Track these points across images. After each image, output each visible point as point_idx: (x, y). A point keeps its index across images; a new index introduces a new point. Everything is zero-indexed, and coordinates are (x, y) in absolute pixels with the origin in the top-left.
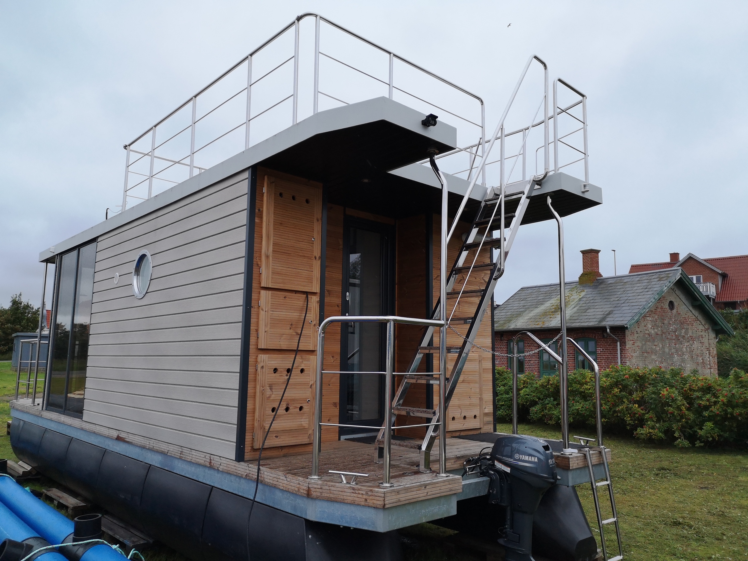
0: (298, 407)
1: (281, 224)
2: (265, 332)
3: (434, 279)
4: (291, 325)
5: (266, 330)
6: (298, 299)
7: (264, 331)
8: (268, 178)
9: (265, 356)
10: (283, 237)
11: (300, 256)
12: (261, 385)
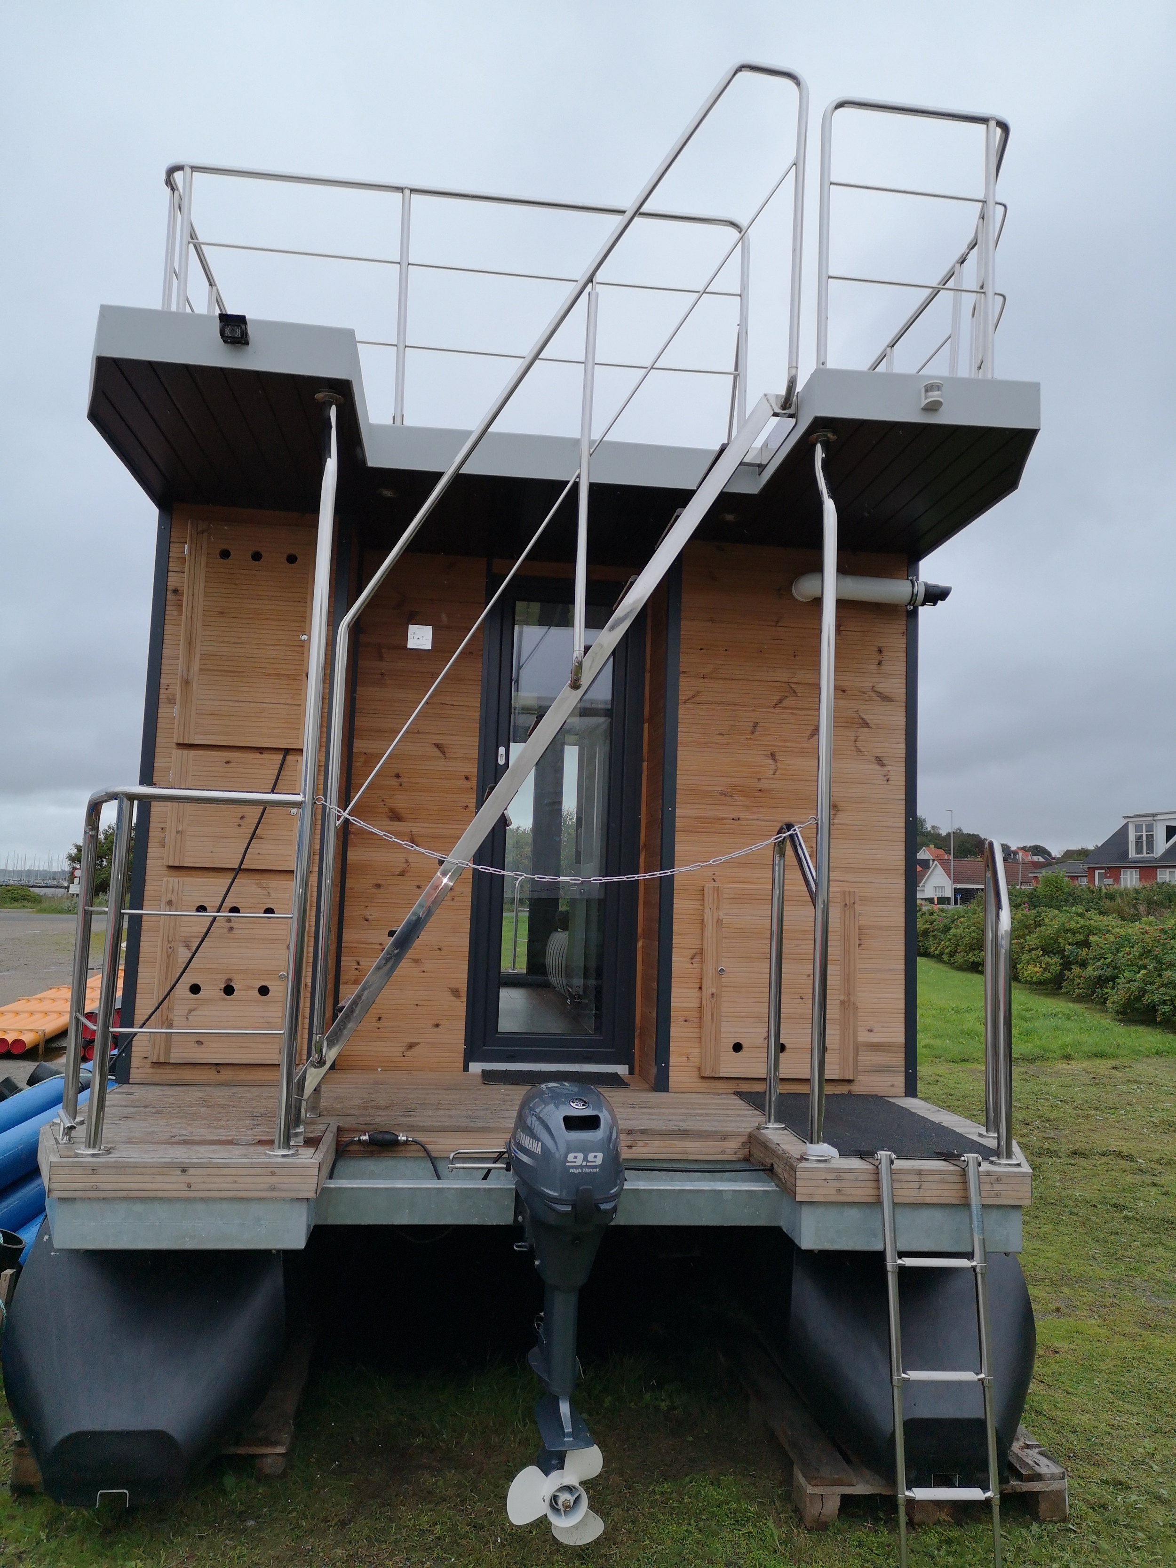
0: (254, 988)
1: (222, 613)
2: (178, 832)
3: (685, 703)
4: (242, 818)
5: (180, 829)
6: (261, 765)
7: (174, 831)
8: (192, 523)
9: (176, 879)
10: (226, 640)
11: (269, 675)
12: (166, 938)
